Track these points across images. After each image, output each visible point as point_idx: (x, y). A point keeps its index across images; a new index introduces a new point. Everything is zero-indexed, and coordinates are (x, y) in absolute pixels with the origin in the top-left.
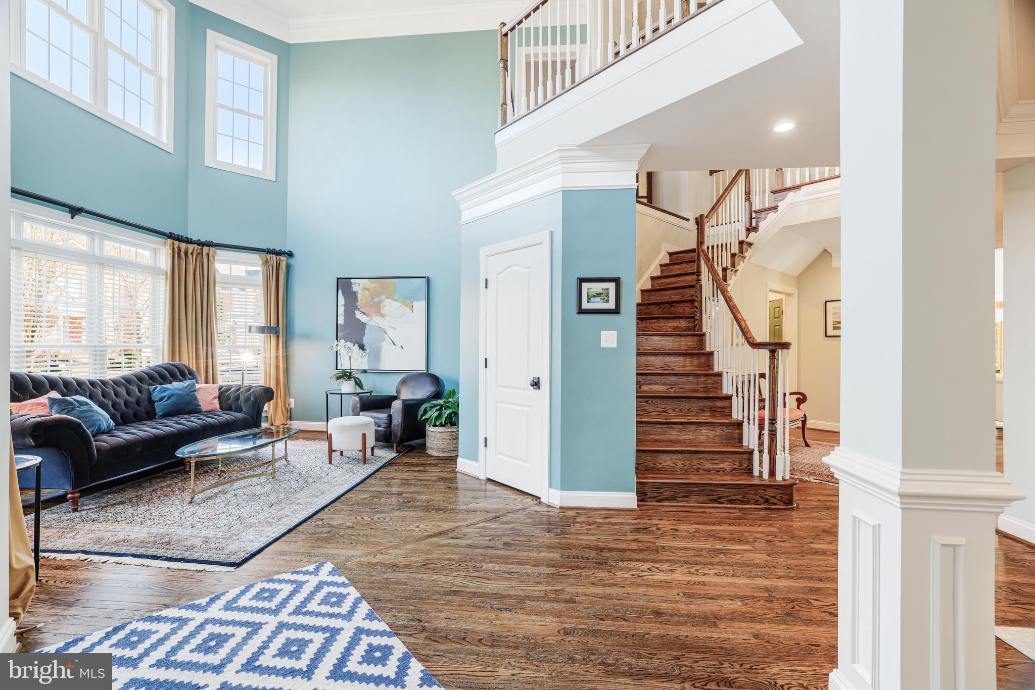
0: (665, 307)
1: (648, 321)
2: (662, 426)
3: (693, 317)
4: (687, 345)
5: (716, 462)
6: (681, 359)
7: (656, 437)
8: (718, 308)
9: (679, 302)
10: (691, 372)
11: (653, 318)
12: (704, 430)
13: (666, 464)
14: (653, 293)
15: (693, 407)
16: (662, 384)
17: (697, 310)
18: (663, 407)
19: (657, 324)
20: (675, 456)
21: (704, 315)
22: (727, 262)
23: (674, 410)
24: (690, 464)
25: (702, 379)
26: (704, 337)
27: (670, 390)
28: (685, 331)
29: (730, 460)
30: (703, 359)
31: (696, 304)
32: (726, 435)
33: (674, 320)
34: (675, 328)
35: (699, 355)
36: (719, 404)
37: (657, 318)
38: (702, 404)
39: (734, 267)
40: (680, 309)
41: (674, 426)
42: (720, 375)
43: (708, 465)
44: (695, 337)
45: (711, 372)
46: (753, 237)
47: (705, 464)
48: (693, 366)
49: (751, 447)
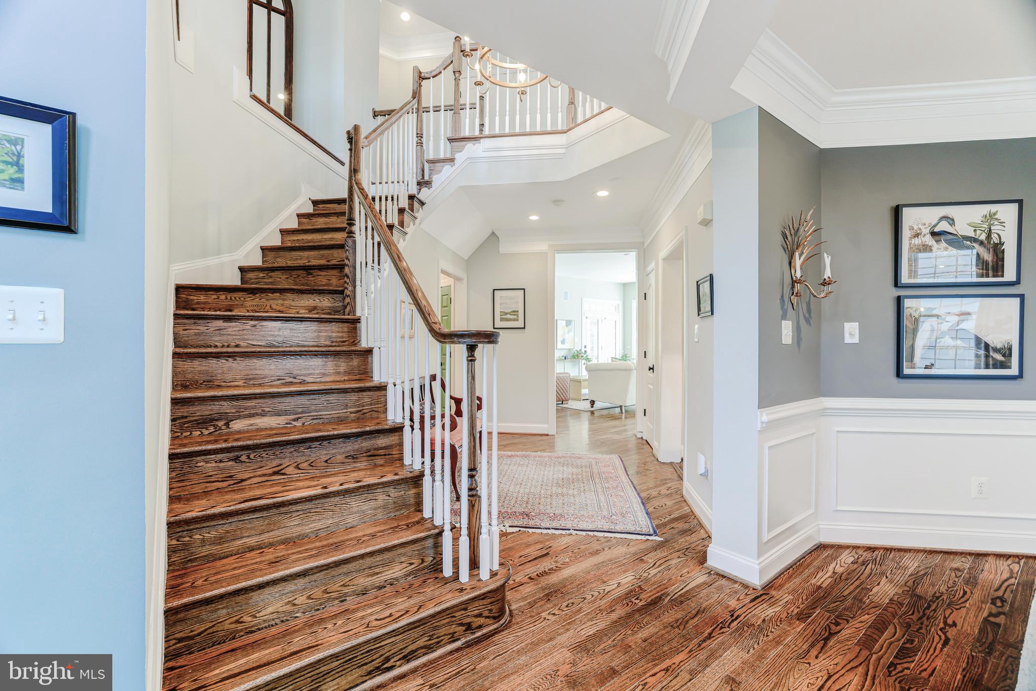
0: (299, 276)
1: (263, 295)
2: (265, 514)
3: (342, 292)
4: (330, 337)
5: (377, 570)
6: (317, 362)
7: (252, 541)
8: (379, 281)
9: (321, 268)
10: (334, 387)
11: (274, 291)
12: (356, 504)
13: (270, 610)
14: (282, 253)
15: (334, 455)
16: (278, 414)
17: (348, 281)
18: (275, 463)
19: (280, 302)
20: (290, 586)
21: (358, 288)
22: (393, 218)
23: (297, 467)
24: (326, 592)
25: (353, 397)
26: (358, 325)
27: (294, 423)
28: (329, 313)
29: (403, 559)
30: (355, 362)
31: (347, 270)
32: (395, 502)
33: (310, 296)
34: (313, 309)
35: (349, 354)
36: (382, 441)
37: (282, 291)
38: (351, 446)
39: (403, 227)
40: (322, 279)
41: (294, 508)
42: (382, 388)
43: (363, 581)
44: (346, 325)
45: (368, 384)
46: (424, 194)
47: (355, 582)
48: (339, 373)
49: (438, 522)
